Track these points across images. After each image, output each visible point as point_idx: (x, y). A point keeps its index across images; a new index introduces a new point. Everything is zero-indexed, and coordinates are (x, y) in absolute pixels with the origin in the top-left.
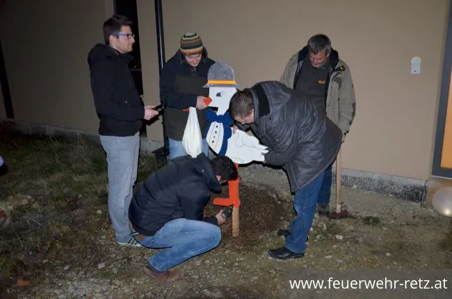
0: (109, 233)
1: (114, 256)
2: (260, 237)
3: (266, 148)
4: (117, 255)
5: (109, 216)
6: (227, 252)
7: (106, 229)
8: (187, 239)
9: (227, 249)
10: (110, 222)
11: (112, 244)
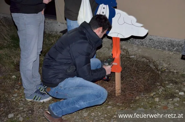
0: (20, 92)
1: (22, 108)
2: (137, 98)
3: (142, 25)
4: (24, 108)
5: (21, 79)
6: (109, 107)
7: (18, 89)
8: (81, 93)
9: (110, 105)
10: (21, 85)
11: (22, 100)
